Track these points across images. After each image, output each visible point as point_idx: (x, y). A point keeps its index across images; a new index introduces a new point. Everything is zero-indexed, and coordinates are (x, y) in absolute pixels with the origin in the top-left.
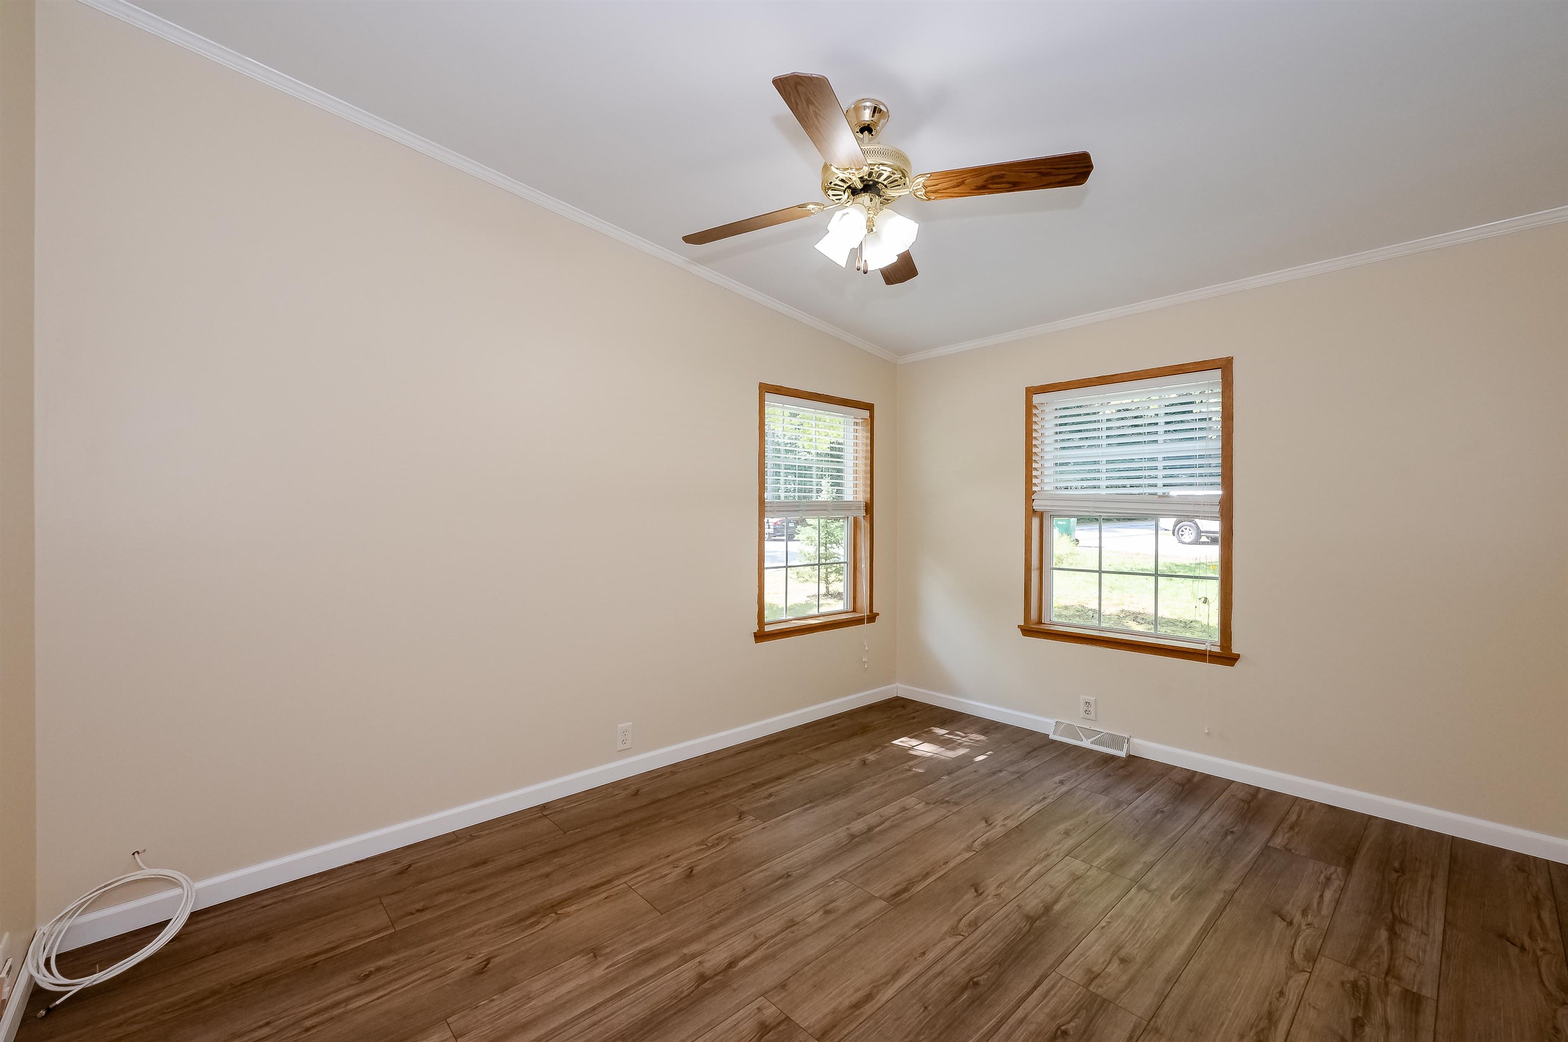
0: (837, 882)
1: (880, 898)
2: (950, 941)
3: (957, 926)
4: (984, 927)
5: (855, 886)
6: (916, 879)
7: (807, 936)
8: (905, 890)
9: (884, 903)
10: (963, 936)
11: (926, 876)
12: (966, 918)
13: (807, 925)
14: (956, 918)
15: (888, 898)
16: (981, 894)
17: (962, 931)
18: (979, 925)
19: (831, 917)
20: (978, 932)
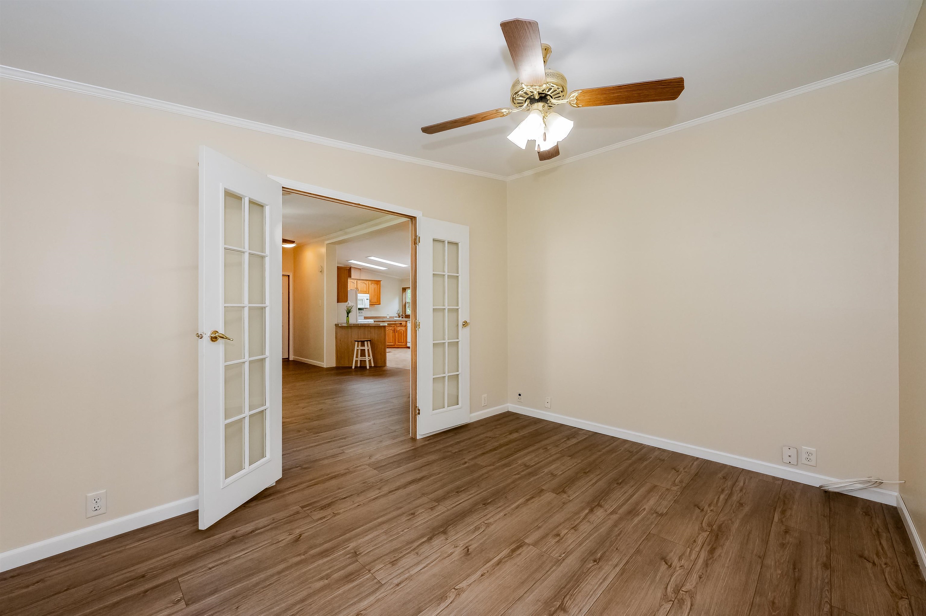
0: (560, 556)
1: (529, 545)
2: (491, 520)
3: (486, 528)
4: (471, 528)
5: (547, 553)
6: (506, 559)
7: (563, 522)
8: (513, 551)
9: (527, 541)
10: (484, 523)
11: (499, 562)
12: (480, 533)
13: (566, 528)
14: (486, 532)
15: (525, 544)
16: (466, 547)
17: (484, 525)
18: (474, 528)
19: (555, 532)
20: (475, 525)
